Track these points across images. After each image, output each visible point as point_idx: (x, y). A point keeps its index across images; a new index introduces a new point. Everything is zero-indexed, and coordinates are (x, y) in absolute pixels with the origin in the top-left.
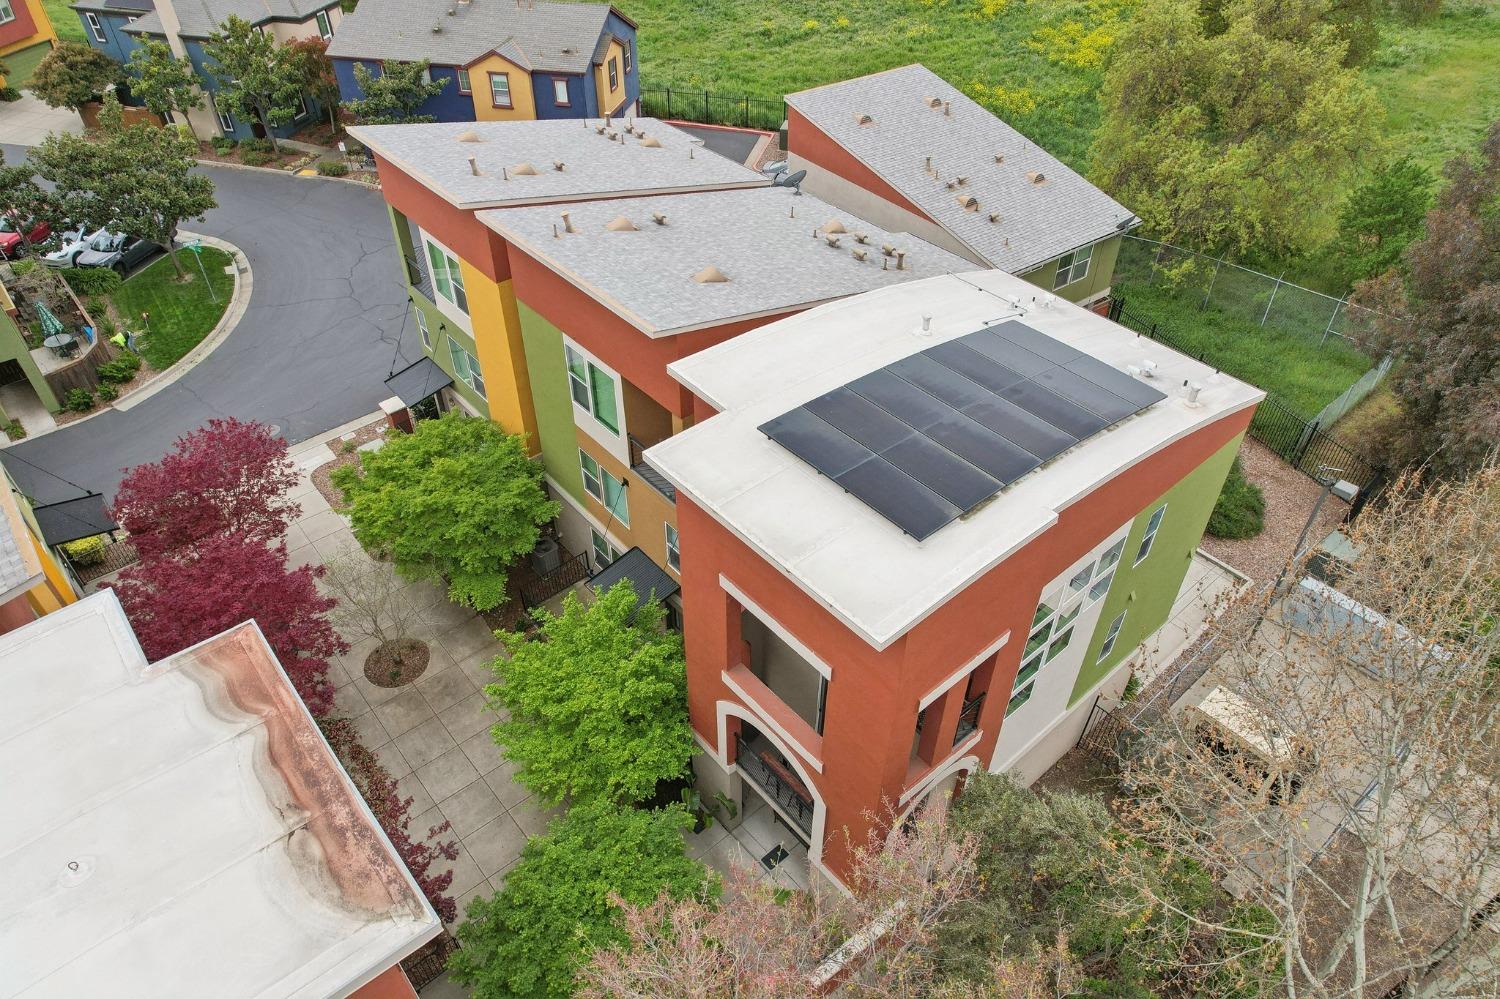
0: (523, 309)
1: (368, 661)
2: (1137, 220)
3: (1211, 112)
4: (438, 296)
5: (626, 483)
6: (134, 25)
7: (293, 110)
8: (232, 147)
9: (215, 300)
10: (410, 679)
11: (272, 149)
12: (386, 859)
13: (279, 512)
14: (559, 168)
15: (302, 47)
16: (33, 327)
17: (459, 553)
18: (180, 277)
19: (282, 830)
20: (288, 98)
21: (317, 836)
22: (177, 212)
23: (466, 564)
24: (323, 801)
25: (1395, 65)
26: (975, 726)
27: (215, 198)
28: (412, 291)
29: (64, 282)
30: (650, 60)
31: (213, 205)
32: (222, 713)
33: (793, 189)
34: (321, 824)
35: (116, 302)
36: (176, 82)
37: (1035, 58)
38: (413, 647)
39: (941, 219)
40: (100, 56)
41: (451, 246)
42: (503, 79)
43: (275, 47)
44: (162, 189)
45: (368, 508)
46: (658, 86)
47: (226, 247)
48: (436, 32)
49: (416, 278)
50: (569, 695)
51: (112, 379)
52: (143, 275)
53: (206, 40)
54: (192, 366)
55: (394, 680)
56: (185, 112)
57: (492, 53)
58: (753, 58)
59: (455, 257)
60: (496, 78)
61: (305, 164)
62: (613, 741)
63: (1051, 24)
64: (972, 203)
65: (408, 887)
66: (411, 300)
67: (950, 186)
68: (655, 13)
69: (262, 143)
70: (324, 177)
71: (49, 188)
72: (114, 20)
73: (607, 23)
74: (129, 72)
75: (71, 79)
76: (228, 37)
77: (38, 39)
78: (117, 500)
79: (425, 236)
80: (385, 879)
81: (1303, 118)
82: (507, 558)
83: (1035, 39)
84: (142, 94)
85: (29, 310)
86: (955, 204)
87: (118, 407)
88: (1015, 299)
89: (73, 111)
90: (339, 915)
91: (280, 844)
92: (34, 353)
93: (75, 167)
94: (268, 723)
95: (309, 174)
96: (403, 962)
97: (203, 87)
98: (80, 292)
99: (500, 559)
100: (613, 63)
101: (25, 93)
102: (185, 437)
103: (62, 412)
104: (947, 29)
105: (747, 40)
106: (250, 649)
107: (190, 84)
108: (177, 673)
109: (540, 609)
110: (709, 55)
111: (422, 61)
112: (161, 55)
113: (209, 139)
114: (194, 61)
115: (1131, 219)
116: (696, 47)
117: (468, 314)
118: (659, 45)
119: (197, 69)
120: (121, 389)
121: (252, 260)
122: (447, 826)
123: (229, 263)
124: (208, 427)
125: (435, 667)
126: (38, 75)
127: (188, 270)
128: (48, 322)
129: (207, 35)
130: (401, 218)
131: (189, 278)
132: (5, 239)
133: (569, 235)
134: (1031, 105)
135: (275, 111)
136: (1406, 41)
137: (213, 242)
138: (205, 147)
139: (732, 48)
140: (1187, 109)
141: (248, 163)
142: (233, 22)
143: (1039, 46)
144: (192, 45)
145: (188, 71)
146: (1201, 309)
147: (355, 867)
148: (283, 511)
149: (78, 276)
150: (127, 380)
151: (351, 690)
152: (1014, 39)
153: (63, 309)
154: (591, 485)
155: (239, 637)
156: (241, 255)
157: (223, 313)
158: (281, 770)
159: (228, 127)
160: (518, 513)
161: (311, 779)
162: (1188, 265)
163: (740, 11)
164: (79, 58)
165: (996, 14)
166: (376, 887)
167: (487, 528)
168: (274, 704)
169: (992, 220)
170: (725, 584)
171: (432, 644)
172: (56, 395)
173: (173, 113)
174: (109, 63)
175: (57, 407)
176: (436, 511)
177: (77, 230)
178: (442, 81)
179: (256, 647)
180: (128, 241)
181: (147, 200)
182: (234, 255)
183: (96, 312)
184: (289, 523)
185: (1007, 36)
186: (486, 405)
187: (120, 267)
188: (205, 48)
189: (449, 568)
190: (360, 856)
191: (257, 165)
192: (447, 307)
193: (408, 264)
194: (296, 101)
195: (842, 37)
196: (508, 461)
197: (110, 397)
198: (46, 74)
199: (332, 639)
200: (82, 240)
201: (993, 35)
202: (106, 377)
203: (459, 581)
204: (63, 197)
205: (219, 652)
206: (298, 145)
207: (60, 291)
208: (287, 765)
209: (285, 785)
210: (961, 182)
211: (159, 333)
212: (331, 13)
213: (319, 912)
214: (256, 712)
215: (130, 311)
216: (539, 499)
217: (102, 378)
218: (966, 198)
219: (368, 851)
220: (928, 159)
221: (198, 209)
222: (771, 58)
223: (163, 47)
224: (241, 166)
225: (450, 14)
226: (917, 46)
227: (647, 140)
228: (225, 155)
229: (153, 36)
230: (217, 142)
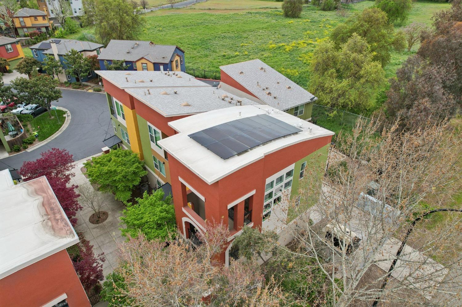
0: (138, 116)
1: (90, 217)
2: (316, 98)
3: (338, 71)
4: (118, 116)
5: (164, 163)
6: (45, 52)
7: (87, 74)
8: (70, 84)
9: (59, 123)
10: (102, 222)
11: (81, 85)
12: (68, 225)
13: (69, 175)
14: (151, 81)
15: (91, 57)
16: (6, 130)
17: (117, 184)
18: (50, 117)
19: (42, 220)
20: (86, 71)
21: (51, 221)
22: (51, 99)
23: (119, 188)
24: (54, 213)
25: (399, 64)
26: (251, 221)
27: (62, 95)
28: (112, 116)
29: (17, 118)
30: (191, 63)
31: (61, 97)
32: (32, 196)
33: (216, 88)
34: (53, 218)
35: (31, 124)
36: (56, 66)
37: (299, 62)
38: (104, 214)
39: (260, 97)
40: (36, 61)
41: (120, 101)
42: (146, 65)
43: (84, 57)
44: (46, 92)
45: (92, 171)
46: (192, 69)
47: (64, 110)
48: (128, 53)
49: (113, 112)
50: (142, 218)
51: (26, 143)
52: (40, 116)
53: (65, 55)
54: (51, 140)
55: (97, 222)
56: (57, 74)
57: (142, 58)
58: (220, 62)
59: (122, 104)
60: (144, 65)
61: (90, 89)
62: (153, 231)
63: (305, 53)
64: (269, 94)
65: (72, 231)
66: (111, 119)
67: (264, 89)
68: (194, 51)
69: (79, 83)
70: (95, 92)
71: (15, 92)
72: (40, 51)
73: (175, 50)
74: (43, 64)
75: (27, 66)
76: (71, 55)
77: (19, 57)
78: (21, 169)
79: (115, 100)
80: (66, 230)
81: (362, 72)
82: (131, 186)
83: (300, 57)
84: (46, 70)
85: (6, 125)
86: (265, 94)
87: (27, 151)
88: (267, 110)
89: (26, 75)
90: (53, 237)
91: (41, 223)
92: (5, 137)
93: (23, 86)
94: (44, 198)
95: (90, 91)
96: (67, 249)
97: (63, 68)
98: (21, 121)
99: (129, 187)
100: (177, 61)
101: (14, 71)
102: (44, 152)
103: (11, 152)
104: (275, 54)
105: (219, 58)
106: (43, 182)
107: (59, 67)
108: (22, 187)
109: (138, 198)
110: (207, 61)
111: (123, 60)
112: (52, 59)
113: (63, 82)
114: (61, 61)
115: (314, 98)
116: (204, 60)
117: (125, 120)
118: (194, 59)
119: (62, 63)
120: (29, 146)
121: (71, 113)
122: (103, 253)
123: (65, 114)
124: (51, 150)
125: (110, 219)
126: (18, 66)
127: (53, 115)
128: (10, 128)
129: (65, 54)
130: (109, 95)
131: (53, 117)
132: (2, 107)
133: (149, 95)
134: (297, 73)
135: (82, 74)
136: (402, 58)
137: (61, 108)
138: (62, 84)
139: (215, 59)
140: (332, 70)
141: (74, 88)
142: (72, 50)
143: (301, 59)
144: (61, 57)
145: (59, 64)
146: (340, 125)
147: (59, 227)
148: (70, 175)
149: (21, 116)
150: (31, 143)
151: (84, 225)
152: (294, 57)
153: (16, 125)
154: (156, 166)
155: (40, 179)
156: (68, 112)
157: (61, 126)
158: (45, 207)
159: (69, 79)
160: (135, 173)
161: (52, 209)
162: (335, 112)
163: (218, 50)
164: (30, 61)
165: (289, 51)
166: (64, 231)
167: (126, 177)
168: (46, 193)
169: (275, 98)
170: (181, 180)
171: (110, 213)
172: (10, 147)
173: (54, 75)
174: (38, 62)
175: (10, 150)
176: (111, 172)
177: (22, 104)
178: (129, 65)
179: (44, 181)
180: (37, 107)
181: (42, 95)
182: (66, 112)
183: (25, 126)
184: (71, 178)
185: (292, 56)
186: (130, 147)
187: (33, 114)
188: (64, 57)
189: (114, 189)
190: (61, 225)
191: (76, 89)
192: (120, 119)
193: (111, 108)
194: (88, 72)
195: (245, 57)
196: (133, 160)
197: (25, 148)
198: (20, 65)
199: (78, 206)
200: (24, 107)
201: (288, 56)
202: (25, 142)
203: (118, 193)
204: (19, 94)
205: (34, 183)
206: (89, 84)
207: (15, 119)
208: (47, 207)
209: (45, 211)
210: (267, 88)
211: (42, 131)
212: (100, 49)
213: (47, 236)
214: (41, 195)
215: (35, 126)
216: (141, 170)
217: (24, 142)
218: (268, 92)
219: (63, 224)
220: (258, 82)
221: (56, 98)
222: (225, 62)
223: (53, 57)
224: (72, 89)
225: (132, 48)
226: (267, 59)
227: (178, 76)
228: (67, 86)
229: (50, 55)
230: (66, 83)
